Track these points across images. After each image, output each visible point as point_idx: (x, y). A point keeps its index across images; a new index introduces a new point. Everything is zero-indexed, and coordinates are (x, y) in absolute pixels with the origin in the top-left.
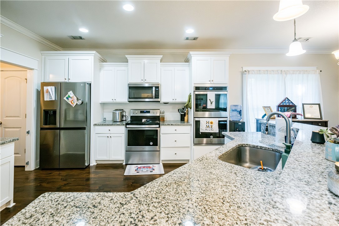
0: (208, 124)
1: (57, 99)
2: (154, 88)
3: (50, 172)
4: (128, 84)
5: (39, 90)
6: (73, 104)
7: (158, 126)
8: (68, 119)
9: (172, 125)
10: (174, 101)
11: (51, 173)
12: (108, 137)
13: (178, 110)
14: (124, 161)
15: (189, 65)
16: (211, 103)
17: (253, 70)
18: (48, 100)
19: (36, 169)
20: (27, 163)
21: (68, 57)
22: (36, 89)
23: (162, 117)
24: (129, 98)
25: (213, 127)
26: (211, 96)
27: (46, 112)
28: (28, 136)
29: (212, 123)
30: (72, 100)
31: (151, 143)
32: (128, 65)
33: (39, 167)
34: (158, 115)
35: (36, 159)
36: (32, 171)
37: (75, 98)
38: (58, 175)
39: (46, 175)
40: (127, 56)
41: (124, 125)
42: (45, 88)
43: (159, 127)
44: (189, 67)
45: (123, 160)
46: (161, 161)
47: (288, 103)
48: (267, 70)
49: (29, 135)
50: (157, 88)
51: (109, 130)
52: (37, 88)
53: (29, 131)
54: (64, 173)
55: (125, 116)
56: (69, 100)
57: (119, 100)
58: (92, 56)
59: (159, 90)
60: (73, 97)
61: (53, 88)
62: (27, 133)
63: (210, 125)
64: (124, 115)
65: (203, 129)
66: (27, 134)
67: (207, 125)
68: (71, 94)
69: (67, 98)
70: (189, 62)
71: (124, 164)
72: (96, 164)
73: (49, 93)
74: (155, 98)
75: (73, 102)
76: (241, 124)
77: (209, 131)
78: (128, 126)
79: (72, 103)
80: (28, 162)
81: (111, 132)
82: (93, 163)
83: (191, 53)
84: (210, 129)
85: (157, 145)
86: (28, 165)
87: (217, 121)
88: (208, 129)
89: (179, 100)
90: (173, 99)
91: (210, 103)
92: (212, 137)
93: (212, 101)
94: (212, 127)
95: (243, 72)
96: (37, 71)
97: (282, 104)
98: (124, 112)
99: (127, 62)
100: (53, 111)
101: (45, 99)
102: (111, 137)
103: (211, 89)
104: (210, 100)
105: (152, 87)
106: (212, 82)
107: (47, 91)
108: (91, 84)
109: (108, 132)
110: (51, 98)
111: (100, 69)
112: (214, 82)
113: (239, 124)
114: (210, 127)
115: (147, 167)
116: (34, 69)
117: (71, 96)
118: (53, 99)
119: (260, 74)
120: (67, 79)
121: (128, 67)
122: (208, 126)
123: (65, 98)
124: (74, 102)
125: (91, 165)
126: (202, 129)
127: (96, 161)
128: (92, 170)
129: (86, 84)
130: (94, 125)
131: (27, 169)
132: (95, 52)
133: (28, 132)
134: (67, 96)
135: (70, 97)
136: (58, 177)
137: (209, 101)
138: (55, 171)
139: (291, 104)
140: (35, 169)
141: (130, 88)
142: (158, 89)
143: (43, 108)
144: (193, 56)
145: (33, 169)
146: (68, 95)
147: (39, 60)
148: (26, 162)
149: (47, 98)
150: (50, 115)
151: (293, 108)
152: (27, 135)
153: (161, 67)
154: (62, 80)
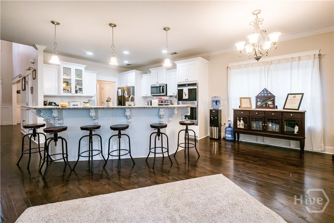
4: (151, 86)
10: (174, 95)
15: (175, 71)
16: (186, 95)
17: (234, 66)
24: (151, 94)
40: (150, 69)
47: (266, 93)
48: (247, 64)
61: (120, 90)
74: (163, 93)
83: (175, 63)
90: (173, 93)
96: (117, 82)
97: (260, 95)
99: (151, 73)
103: (187, 85)
104: (185, 93)
108: (134, 87)
112: (189, 80)
118: (121, 95)
119: (241, 68)
120: (127, 85)
121: (151, 75)
123: (124, 95)
129: (131, 87)
132: (135, 71)
134: (125, 93)
139: (269, 95)
141: (152, 87)
151: (272, 99)
153: (167, 73)
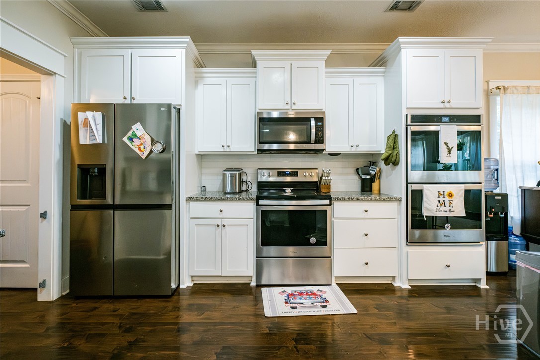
0: (441, 197)
1: (106, 142)
2: (313, 122)
3: (94, 305)
4: (257, 113)
5: (69, 123)
6: (142, 153)
7: (327, 202)
8: (128, 188)
9: (358, 199)
10: (353, 150)
11: (95, 309)
12: (218, 226)
13: (357, 170)
14: (254, 279)
15: (384, 72)
16: (449, 151)
18: (88, 143)
19: (62, 298)
20: (43, 285)
21: (130, 51)
22: (61, 119)
23: (325, 183)
24: (259, 143)
25: (454, 203)
26: (448, 135)
27: (84, 170)
28: (43, 224)
29: (450, 195)
30: (141, 144)
31: (313, 240)
32: (255, 73)
33: (68, 291)
34: (315, 179)
35: (63, 274)
36: (52, 302)
37: (148, 139)
38: (111, 315)
39: (84, 313)
40: (253, 52)
41: (252, 199)
42: (81, 116)
43: (330, 205)
44: (384, 76)
45: (251, 277)
46: (333, 279)
49: (45, 221)
50: (320, 120)
51: (221, 211)
52: (63, 118)
53: (46, 212)
54: (124, 308)
55: (246, 182)
56: (133, 144)
57: (236, 148)
58: (183, 48)
59: (322, 125)
60: (143, 136)
61: (99, 116)
62: (41, 217)
63: (447, 199)
64: (244, 180)
65: (430, 208)
66: (40, 219)
67: (439, 199)
68: (138, 129)
69: (131, 139)
70: (385, 66)
71: (253, 284)
72: (191, 285)
73: (90, 126)
74: (316, 142)
75: (142, 147)
76: (500, 198)
77: (443, 213)
78: (261, 202)
79: (140, 149)
80: (44, 281)
81: (224, 215)
82: (186, 284)
83: (400, 40)
84: (447, 209)
85: (325, 244)
86: (45, 289)
87: (462, 190)
88: (442, 208)
89: (365, 147)
90: (352, 144)
91: (446, 150)
92: (448, 225)
93: (450, 147)
94: (452, 206)
95: (490, 91)
96: (63, 78)
98: (243, 174)
99: (255, 66)
100: (98, 169)
101: (82, 142)
102: (224, 226)
103: (447, 119)
104: (445, 143)
105: (308, 120)
106: (447, 105)
107: (86, 123)
108: (180, 110)
109: (218, 215)
110: (93, 138)
111: (197, 83)
112: (453, 105)
113: (496, 198)
114: (447, 204)
115: (307, 294)
116: (55, 73)
117: (139, 134)
118: (99, 140)
120: (129, 97)
121: (256, 77)
122: (441, 201)
123: (125, 139)
124: (144, 148)
125: (181, 287)
126: (428, 210)
127: (192, 277)
128: (185, 301)
129: (171, 109)
130: (187, 200)
131: (42, 297)
132: (188, 40)
133: (44, 216)
134: (130, 134)
135: (135, 135)
136: (110, 320)
137: (445, 146)
138: (105, 303)
140: (60, 296)
141: (261, 120)
142: (320, 124)
143: (77, 161)
144: (405, 48)
145: (55, 298)
146: (131, 131)
147: (67, 55)
148: (40, 281)
149: (84, 139)
150: (91, 176)
152: (41, 222)
153: (326, 76)
154: (117, 99)
